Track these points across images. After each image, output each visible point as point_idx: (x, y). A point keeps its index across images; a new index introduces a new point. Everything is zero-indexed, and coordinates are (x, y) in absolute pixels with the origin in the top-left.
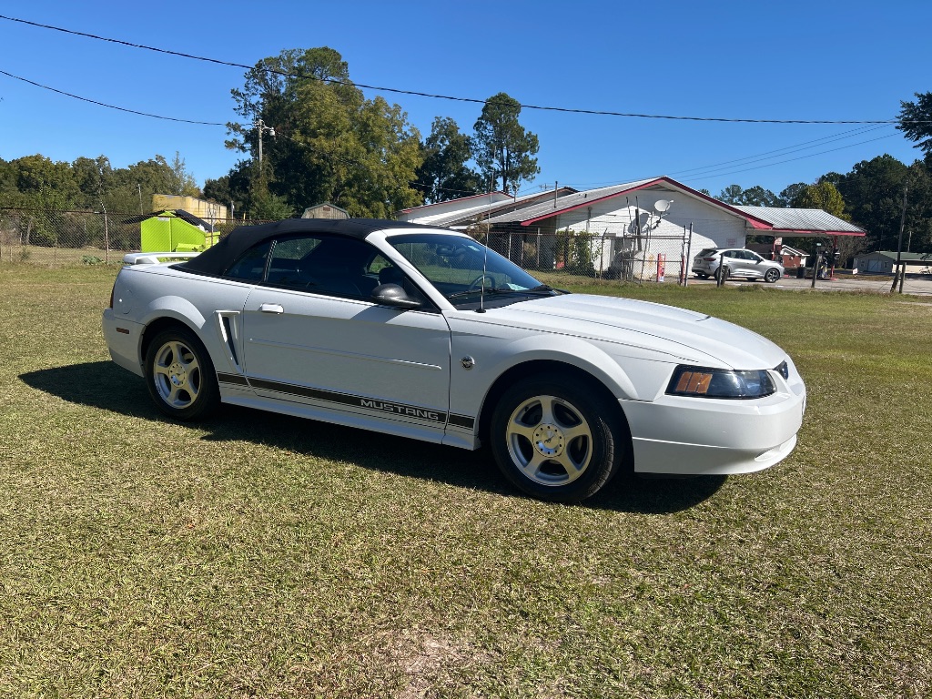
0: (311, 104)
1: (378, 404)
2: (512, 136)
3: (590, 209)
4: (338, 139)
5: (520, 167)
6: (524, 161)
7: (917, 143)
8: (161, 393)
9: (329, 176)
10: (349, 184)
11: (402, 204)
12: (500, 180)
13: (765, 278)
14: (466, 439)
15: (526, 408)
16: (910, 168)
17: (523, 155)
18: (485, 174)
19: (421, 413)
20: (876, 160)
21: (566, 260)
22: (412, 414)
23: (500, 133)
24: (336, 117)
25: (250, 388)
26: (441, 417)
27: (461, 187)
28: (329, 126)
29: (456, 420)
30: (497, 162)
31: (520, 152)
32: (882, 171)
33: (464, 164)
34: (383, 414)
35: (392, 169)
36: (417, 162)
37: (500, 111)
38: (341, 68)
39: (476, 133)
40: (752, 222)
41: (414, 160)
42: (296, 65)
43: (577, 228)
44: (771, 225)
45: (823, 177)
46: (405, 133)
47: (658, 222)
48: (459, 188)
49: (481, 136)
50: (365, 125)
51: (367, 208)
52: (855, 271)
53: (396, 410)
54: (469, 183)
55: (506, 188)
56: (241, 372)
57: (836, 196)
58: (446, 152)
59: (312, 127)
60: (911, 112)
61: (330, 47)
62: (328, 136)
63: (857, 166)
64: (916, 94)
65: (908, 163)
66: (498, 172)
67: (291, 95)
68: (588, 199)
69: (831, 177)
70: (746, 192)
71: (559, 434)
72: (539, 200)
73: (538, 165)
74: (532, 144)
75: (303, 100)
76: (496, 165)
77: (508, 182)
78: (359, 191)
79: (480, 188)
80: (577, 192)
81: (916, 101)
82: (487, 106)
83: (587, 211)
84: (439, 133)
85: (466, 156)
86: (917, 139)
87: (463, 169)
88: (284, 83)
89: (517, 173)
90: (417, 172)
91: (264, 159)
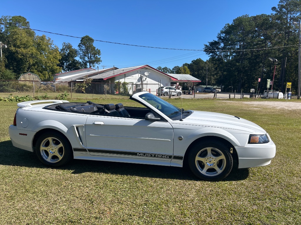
0: (17, 36)
1: (144, 154)
2: (91, 50)
3: (125, 75)
4: (29, 49)
5: (95, 60)
6: (96, 58)
7: (209, 55)
8: (44, 157)
9: (25, 62)
10: (34, 65)
11: (54, 72)
12: (88, 64)
13: (177, 95)
14: (180, 164)
15: (201, 152)
16: (206, 62)
17: (96, 56)
18: (83, 62)
19: (162, 156)
20: (197, 60)
21: (119, 91)
22: (158, 157)
23: (87, 49)
24: (27, 41)
25: (88, 152)
26: (170, 157)
27: (74, 66)
28: (24, 44)
29: (176, 158)
30: (87, 58)
31: (95, 55)
32: (199, 63)
33: (75, 58)
34: (147, 158)
35: (50, 60)
36: (59, 57)
37: (86, 41)
38: (26, 24)
39: (79, 48)
40: (172, 78)
41: (58, 57)
42: (8, 22)
43: (122, 81)
44: (177, 79)
45: (184, 64)
46: (53, 48)
47: (146, 79)
48: (74, 67)
49: (80, 49)
50: (39, 45)
51: (41, 73)
52: (198, 92)
53: (152, 156)
54: (77, 65)
55: (90, 66)
56: (84, 147)
57: (188, 70)
58: (68, 54)
59: (18, 44)
60: (207, 47)
61: (22, 16)
62: (24, 48)
63: (192, 61)
64: (208, 42)
65: (205, 61)
66: (87, 61)
67: (7, 32)
68: (124, 71)
69: (186, 64)
70: (163, 69)
71: (214, 159)
72: (106, 71)
73: (101, 59)
74: (99, 52)
75: (13, 35)
76: (86, 59)
77: (91, 65)
78: (38, 68)
79: (81, 66)
80: (118, 69)
81: (208, 44)
82: (82, 39)
83: (124, 75)
84: (65, 48)
85: (75, 56)
86: (209, 54)
87: (75, 60)
88: (4, 28)
89: (94, 62)
90: (59, 61)
91: (3, 56)
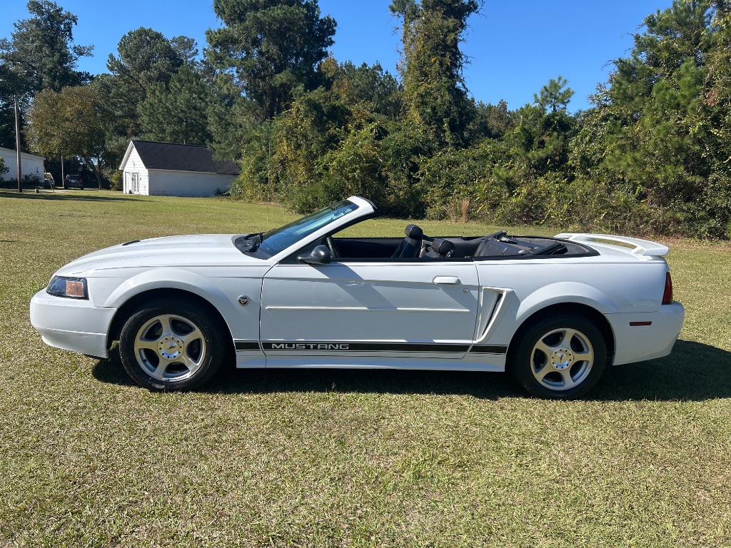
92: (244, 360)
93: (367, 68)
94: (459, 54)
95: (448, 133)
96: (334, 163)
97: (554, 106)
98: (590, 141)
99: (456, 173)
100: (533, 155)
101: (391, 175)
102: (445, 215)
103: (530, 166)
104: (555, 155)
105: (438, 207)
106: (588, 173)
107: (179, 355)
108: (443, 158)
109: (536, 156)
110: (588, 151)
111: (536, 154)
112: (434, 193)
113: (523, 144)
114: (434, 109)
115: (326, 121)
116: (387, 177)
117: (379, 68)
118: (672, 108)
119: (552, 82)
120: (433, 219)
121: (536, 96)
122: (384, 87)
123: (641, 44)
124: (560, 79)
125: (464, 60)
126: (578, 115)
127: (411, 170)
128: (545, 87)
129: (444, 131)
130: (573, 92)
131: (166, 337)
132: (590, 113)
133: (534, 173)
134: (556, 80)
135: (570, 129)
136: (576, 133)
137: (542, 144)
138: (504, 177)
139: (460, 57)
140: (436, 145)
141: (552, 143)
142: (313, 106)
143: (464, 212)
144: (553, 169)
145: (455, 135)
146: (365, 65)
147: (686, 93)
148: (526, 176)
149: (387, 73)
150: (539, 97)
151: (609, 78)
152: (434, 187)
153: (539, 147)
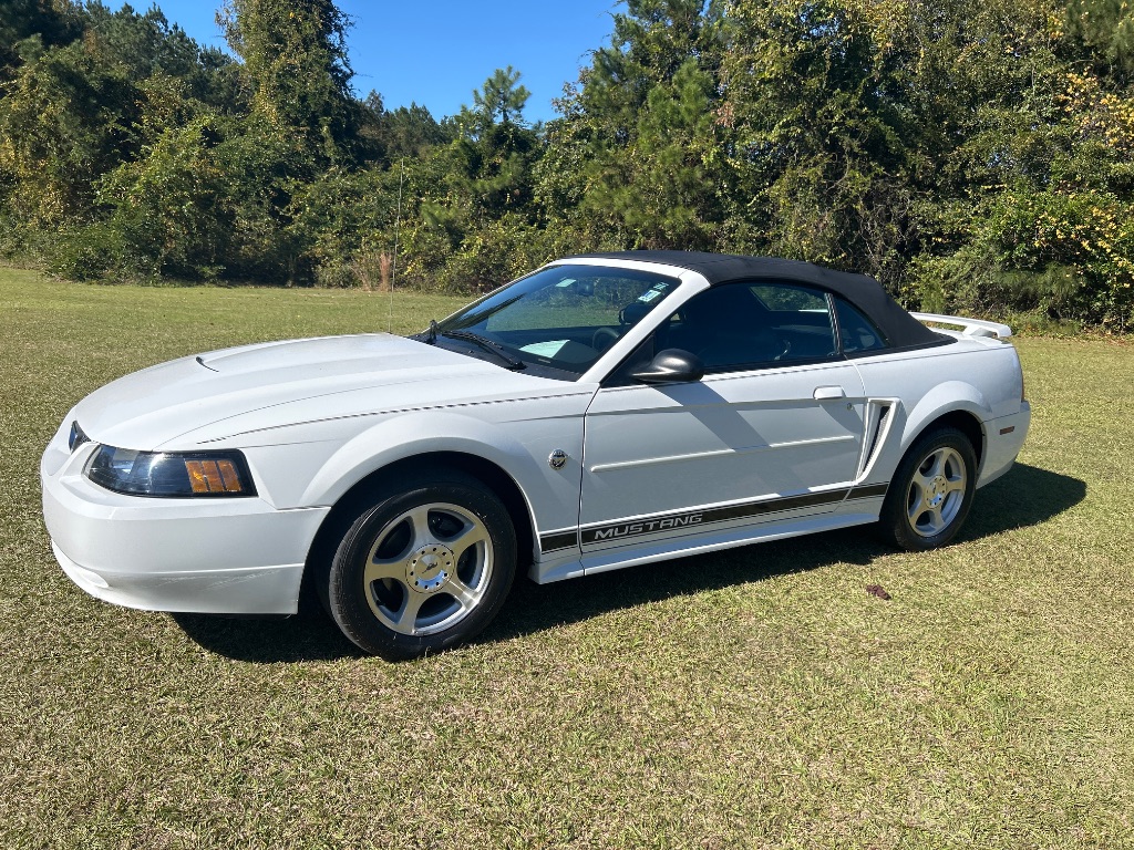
92: (551, 568)
93: (134, 14)
94: (332, 9)
95: (330, 142)
96: (138, 186)
97: (504, 111)
98: (561, 169)
99: (359, 210)
100: (483, 186)
101: (239, 210)
102: (351, 280)
103: (479, 203)
104: (514, 188)
105: (336, 266)
106: (565, 216)
107: (445, 579)
108: (332, 184)
109: (487, 187)
110: (563, 183)
111: (486, 184)
112: (326, 242)
113: (466, 168)
114: (303, 99)
115: (97, 106)
116: (232, 214)
117: (159, 16)
118: (675, 126)
119: (499, 74)
120: (330, 286)
121: (476, 92)
122: (172, 52)
123: (625, 31)
124: (510, 69)
125: (343, 20)
126: (537, 127)
127: (274, 201)
128: (490, 81)
129: (323, 140)
130: (529, 94)
131: (421, 550)
132: (557, 126)
133: (485, 214)
134: (505, 71)
135: (531, 149)
136: (540, 154)
137: (495, 169)
138: (442, 219)
139: (335, 15)
140: (311, 162)
141: (510, 170)
142: (66, 77)
143: (384, 273)
144: (512, 207)
145: (340, 145)
146: (128, 9)
147: (692, 107)
148: (475, 217)
149: (176, 27)
150: (482, 95)
151: (579, 74)
152: (325, 232)
153: (489, 174)
